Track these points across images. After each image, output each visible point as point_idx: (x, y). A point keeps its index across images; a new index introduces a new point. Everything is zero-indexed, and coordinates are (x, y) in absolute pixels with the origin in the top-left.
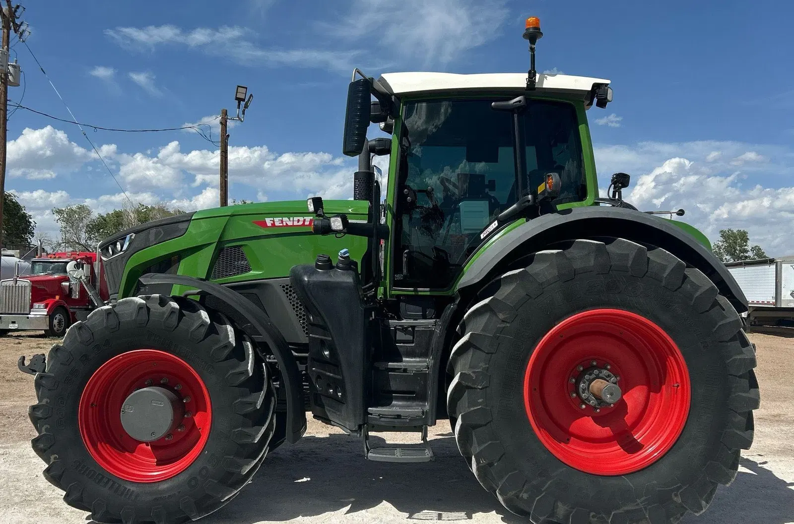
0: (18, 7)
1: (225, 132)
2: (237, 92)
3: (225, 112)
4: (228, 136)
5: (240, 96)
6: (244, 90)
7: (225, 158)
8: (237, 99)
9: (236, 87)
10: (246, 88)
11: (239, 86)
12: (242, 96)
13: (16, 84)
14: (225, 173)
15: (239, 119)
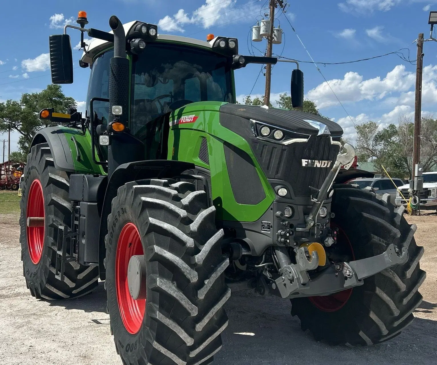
1: (420, 52)
2: (430, 17)
4: (423, 55)
5: (432, 20)
7: (420, 73)
8: (430, 23)
11: (431, 12)
12: (435, 20)
13: (279, 42)
14: (420, 85)
15: (433, 39)
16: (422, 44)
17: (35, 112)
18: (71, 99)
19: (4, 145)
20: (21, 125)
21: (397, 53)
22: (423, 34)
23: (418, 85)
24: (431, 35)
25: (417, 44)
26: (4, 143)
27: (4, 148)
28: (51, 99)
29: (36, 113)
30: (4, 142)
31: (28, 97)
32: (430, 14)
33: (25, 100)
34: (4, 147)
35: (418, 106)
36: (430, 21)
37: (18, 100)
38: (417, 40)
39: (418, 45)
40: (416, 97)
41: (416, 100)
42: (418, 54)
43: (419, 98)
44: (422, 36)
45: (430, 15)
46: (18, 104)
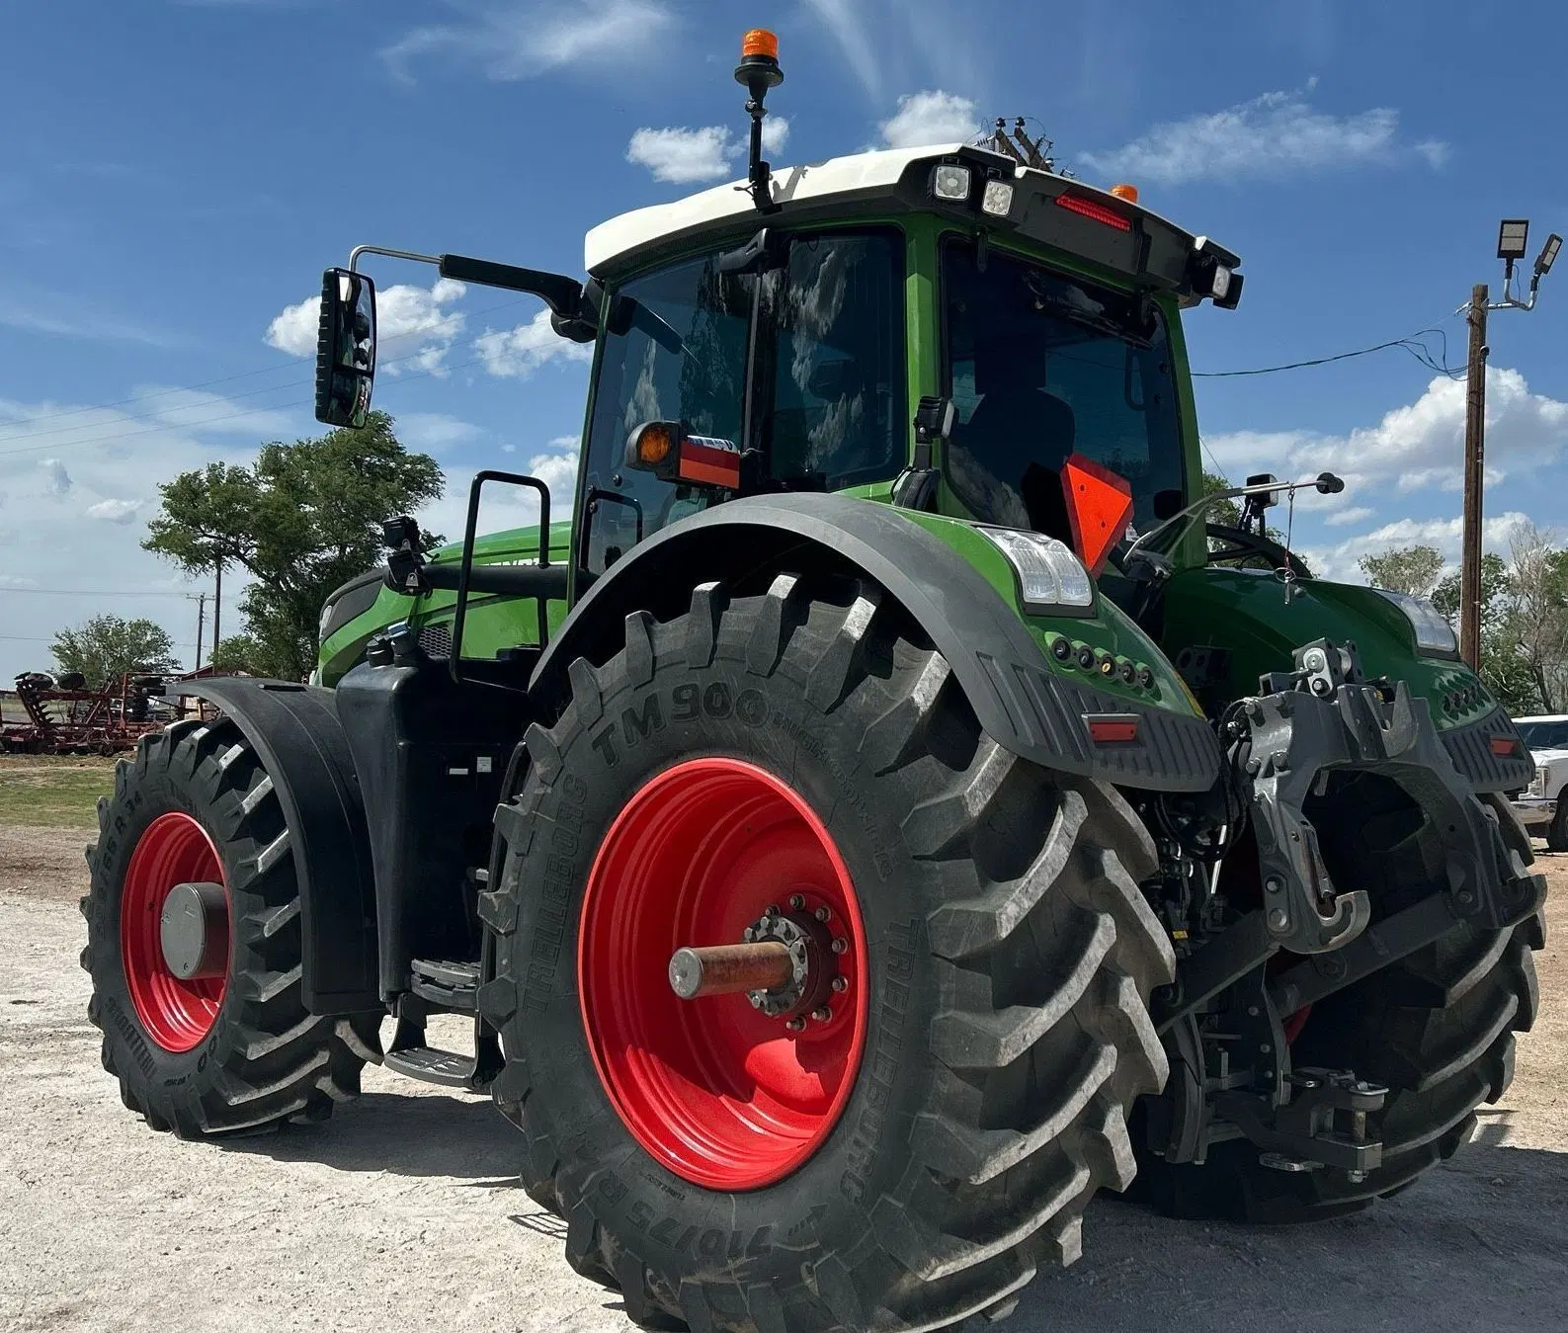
0: (1039, 142)
1: (1478, 343)
2: (1501, 237)
3: (1480, 292)
4: (1486, 350)
5: (1509, 245)
6: (1520, 229)
7: (1479, 407)
8: (1501, 254)
9: (1500, 224)
10: (1526, 223)
11: (1504, 222)
12: (1517, 245)
14: (1477, 445)
15: (1516, 304)
16: (1483, 319)
17: (306, 503)
18: (423, 459)
19: (202, 611)
20: (255, 546)
21: (1410, 346)
22: (1485, 288)
23: (1474, 446)
24: (1507, 291)
25: (1468, 317)
26: (202, 606)
27: (201, 622)
28: (359, 462)
29: (308, 508)
30: (202, 601)
31: (283, 455)
32: (1502, 228)
33: (273, 464)
34: (201, 617)
35: (1473, 508)
36: (1502, 249)
37: (249, 462)
38: (1467, 305)
39: (1470, 320)
40: (1468, 481)
41: (1467, 490)
42: (1471, 347)
43: (1474, 485)
44: (1482, 294)
45: (1502, 233)
46: (248, 477)
